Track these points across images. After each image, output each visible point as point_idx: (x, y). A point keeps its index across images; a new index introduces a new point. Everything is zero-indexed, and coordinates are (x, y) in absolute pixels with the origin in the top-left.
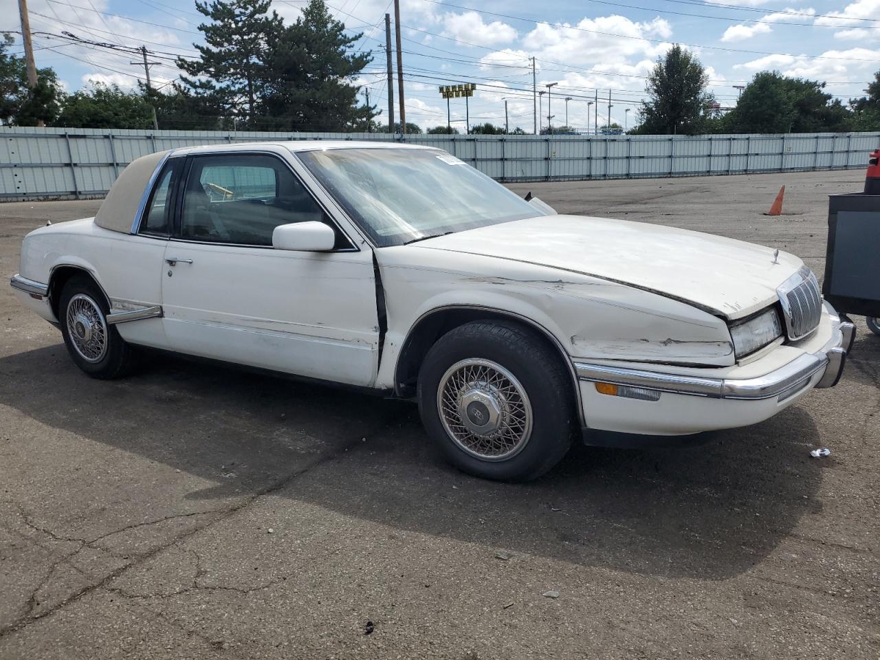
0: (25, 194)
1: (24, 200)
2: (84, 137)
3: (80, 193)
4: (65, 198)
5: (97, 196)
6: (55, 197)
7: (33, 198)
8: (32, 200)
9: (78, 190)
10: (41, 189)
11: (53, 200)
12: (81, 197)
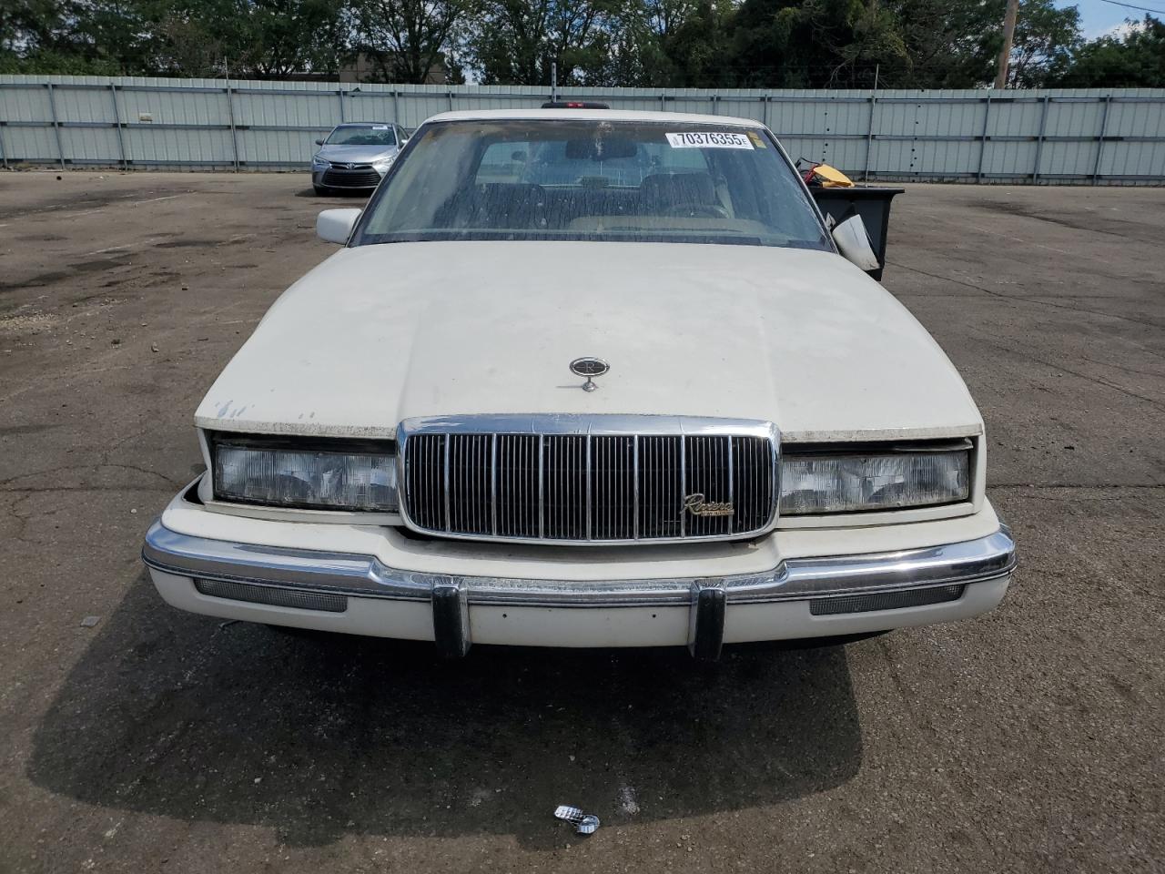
0: (917, 173)
1: (914, 181)
2: (1010, 101)
3: (983, 175)
4: (963, 180)
5: (1003, 181)
6: (952, 179)
7: (926, 179)
8: (925, 182)
9: (983, 171)
10: (939, 169)
11: (949, 182)
12: (982, 181)
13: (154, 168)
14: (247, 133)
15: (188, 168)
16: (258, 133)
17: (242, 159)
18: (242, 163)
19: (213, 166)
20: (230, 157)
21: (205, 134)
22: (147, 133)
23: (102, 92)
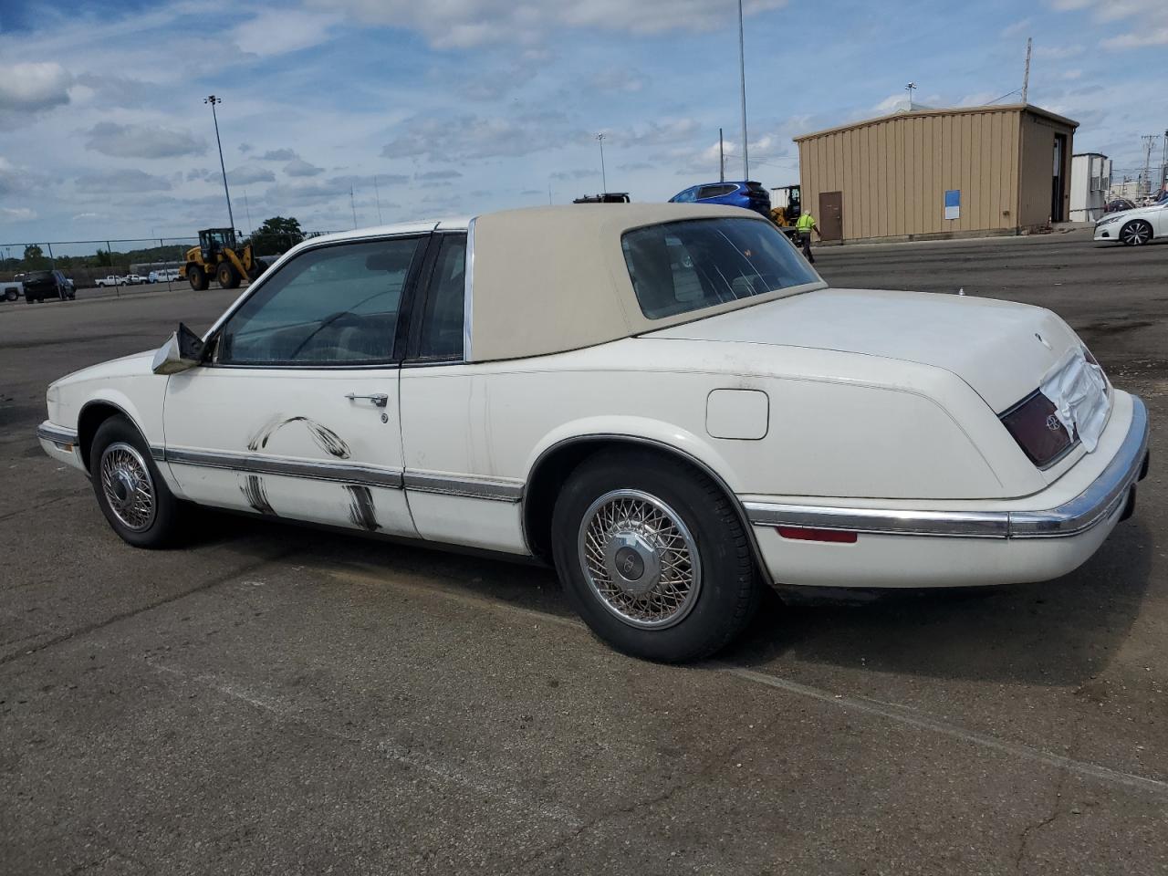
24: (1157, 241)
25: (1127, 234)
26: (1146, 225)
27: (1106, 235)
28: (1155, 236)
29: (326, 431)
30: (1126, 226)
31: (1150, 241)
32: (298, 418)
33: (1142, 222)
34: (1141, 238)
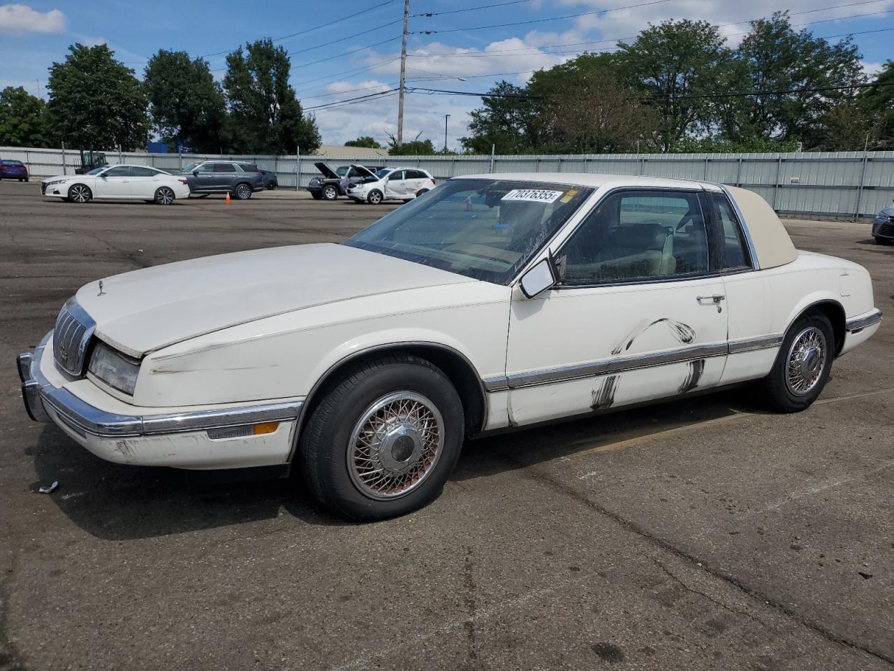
13: (793, 216)
14: (873, 193)
15: (817, 217)
16: (881, 193)
17: (861, 212)
18: (861, 216)
19: (836, 217)
20: (852, 211)
21: (836, 192)
22: (794, 191)
23: (772, 164)
24: (96, 200)
25: (74, 193)
26: (87, 189)
27: (57, 192)
28: (93, 197)
29: (682, 326)
30: (72, 187)
31: (90, 200)
32: (661, 320)
33: (84, 186)
34: (85, 198)
